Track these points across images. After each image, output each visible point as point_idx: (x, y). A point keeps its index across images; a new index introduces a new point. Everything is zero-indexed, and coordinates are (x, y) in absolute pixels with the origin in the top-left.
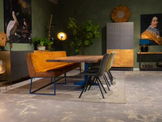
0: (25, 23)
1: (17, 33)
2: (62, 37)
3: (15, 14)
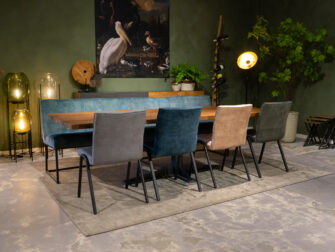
0: (148, 40)
1: (126, 59)
2: (248, 62)
3: (123, 26)
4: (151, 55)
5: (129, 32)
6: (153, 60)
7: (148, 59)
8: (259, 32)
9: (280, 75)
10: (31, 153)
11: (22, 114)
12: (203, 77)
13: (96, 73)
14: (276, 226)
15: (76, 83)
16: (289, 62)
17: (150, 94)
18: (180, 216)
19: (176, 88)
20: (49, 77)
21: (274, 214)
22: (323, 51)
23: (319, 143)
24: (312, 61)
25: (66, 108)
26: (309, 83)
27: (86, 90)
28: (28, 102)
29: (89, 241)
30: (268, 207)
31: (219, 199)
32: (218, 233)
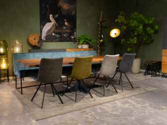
0: (66, 23)
1: (55, 33)
2: (115, 34)
3: (53, 17)
4: (67, 31)
5: (56, 20)
6: (68, 33)
7: (66, 33)
8: (121, 19)
9: (131, 40)
10: (8, 79)
11: (4, 60)
12: (93, 41)
13: (40, 40)
14: (130, 115)
15: (30, 45)
16: (136, 34)
17: (67, 50)
18: (82, 110)
19: (80, 47)
20: (17, 42)
21: (130, 109)
22: (153, 28)
23: (152, 74)
24: (148, 33)
25: (26, 57)
26: (146, 44)
27: (35, 48)
28: (7, 54)
29: (38, 123)
30: (127, 106)
31: (102, 102)
32: (102, 119)
